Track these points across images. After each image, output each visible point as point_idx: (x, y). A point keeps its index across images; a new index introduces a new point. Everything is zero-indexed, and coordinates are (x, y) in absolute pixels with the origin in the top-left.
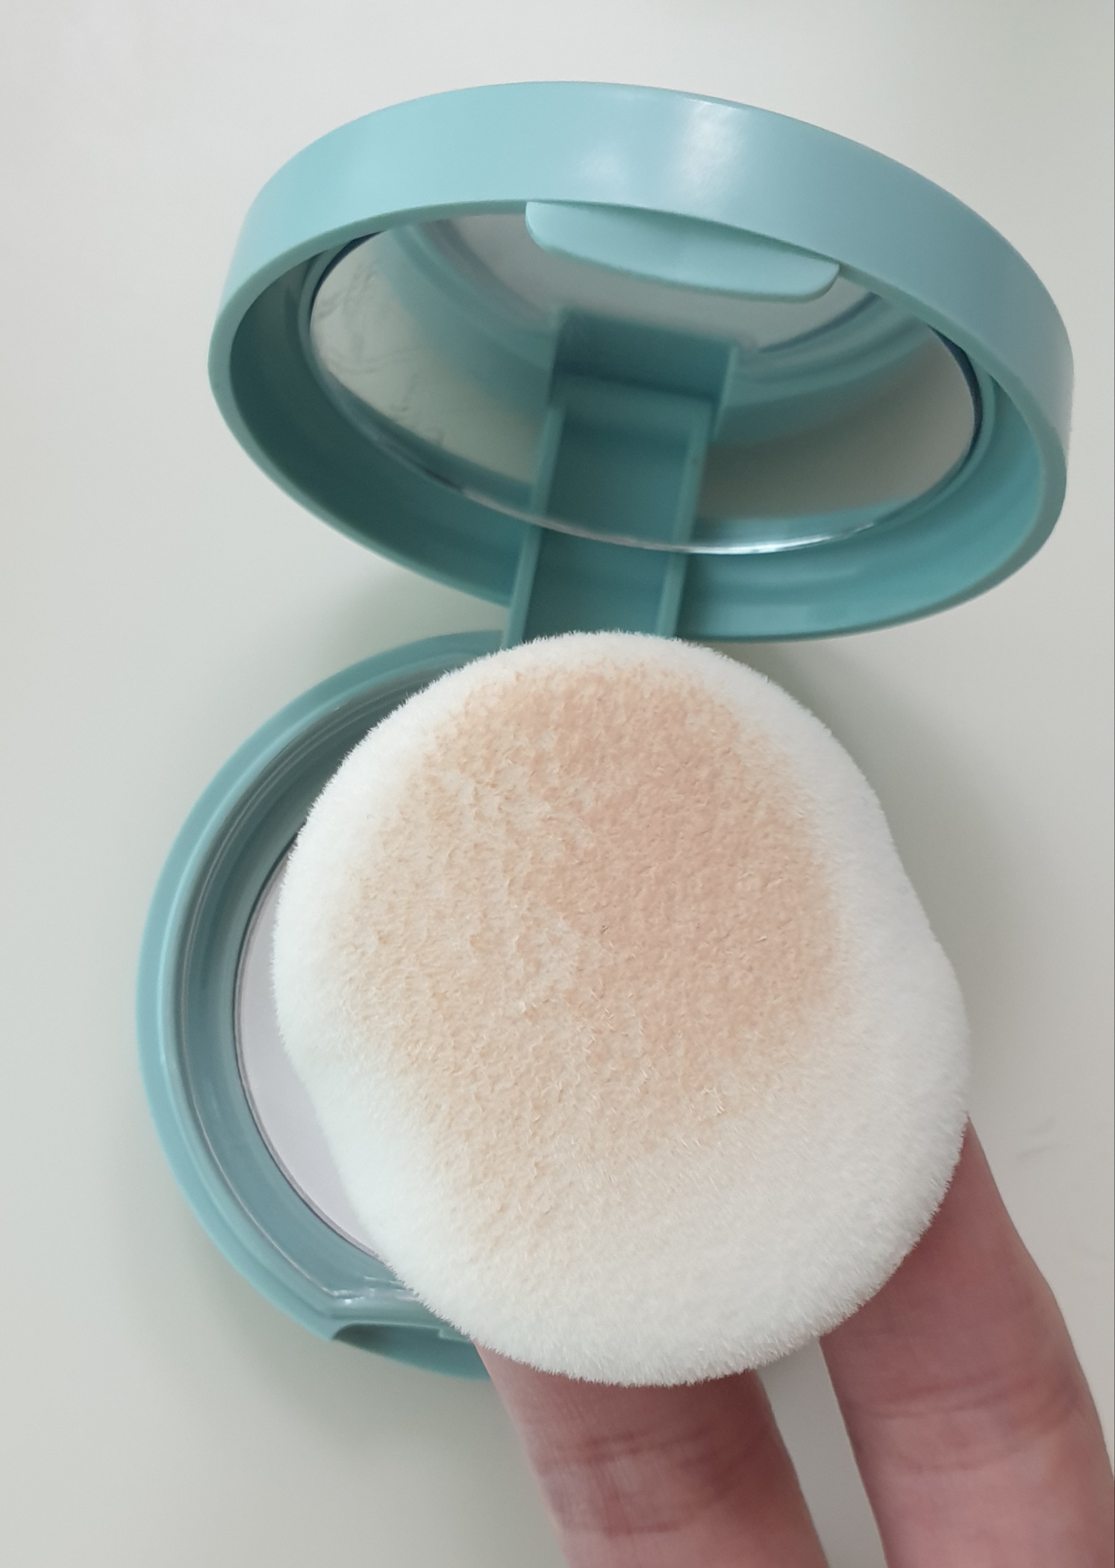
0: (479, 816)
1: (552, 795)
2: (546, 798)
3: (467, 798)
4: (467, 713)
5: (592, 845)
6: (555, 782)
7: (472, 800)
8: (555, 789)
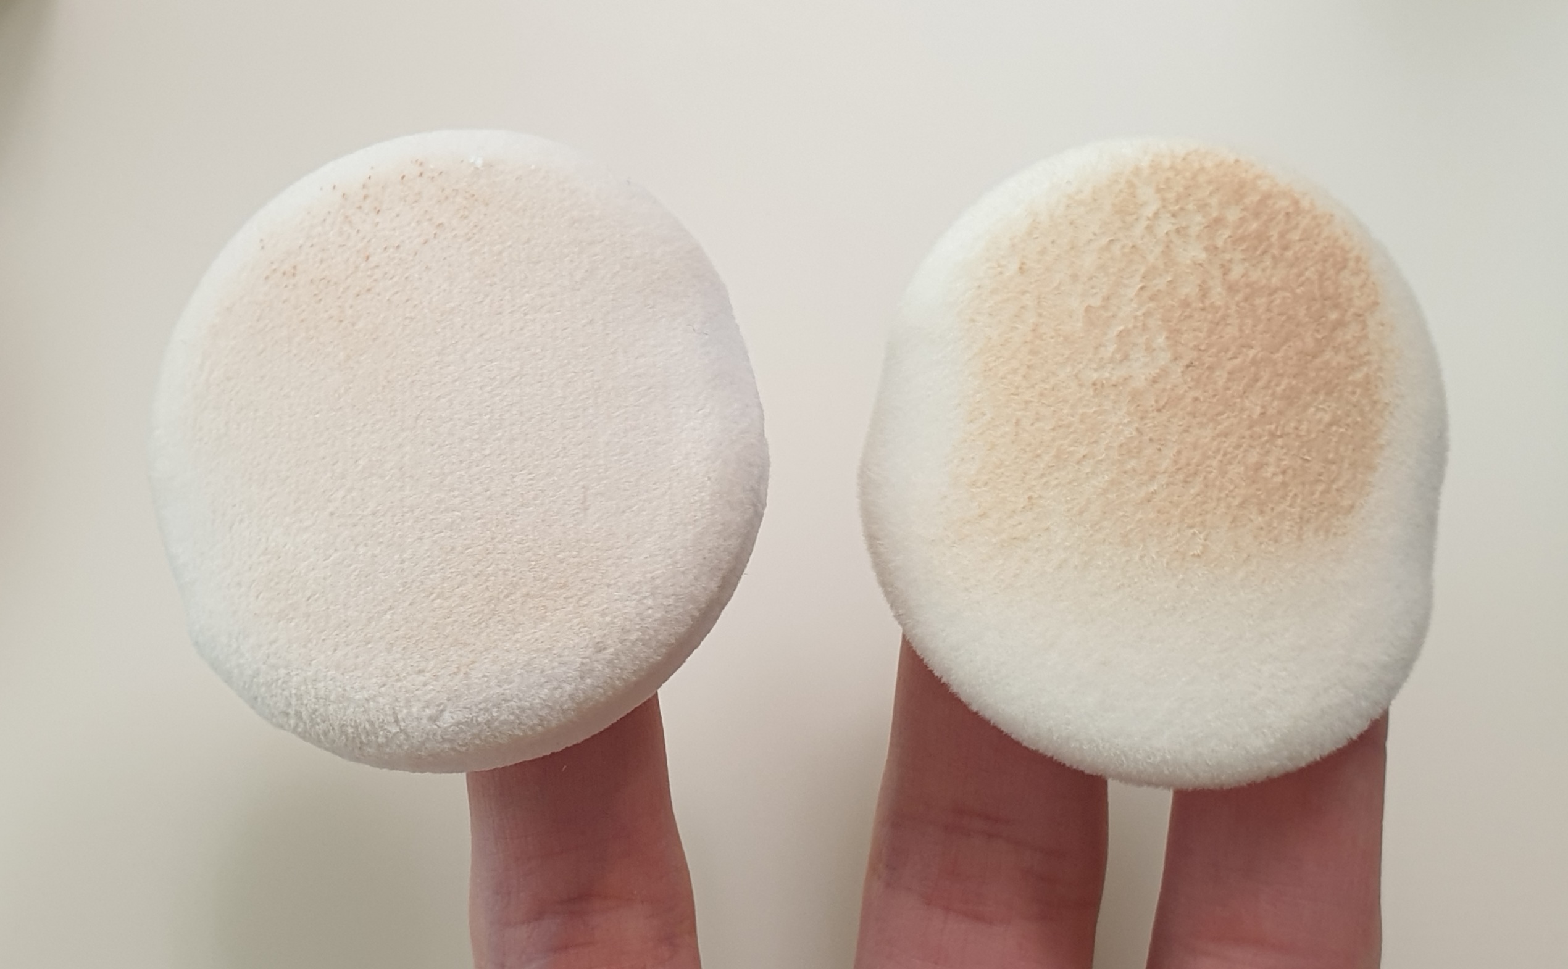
0: (1149, 228)
1: (1212, 250)
2: (1206, 249)
3: (1149, 211)
4: (1184, 159)
5: (1219, 303)
6: (1220, 243)
7: (1150, 215)
8: (1216, 248)
